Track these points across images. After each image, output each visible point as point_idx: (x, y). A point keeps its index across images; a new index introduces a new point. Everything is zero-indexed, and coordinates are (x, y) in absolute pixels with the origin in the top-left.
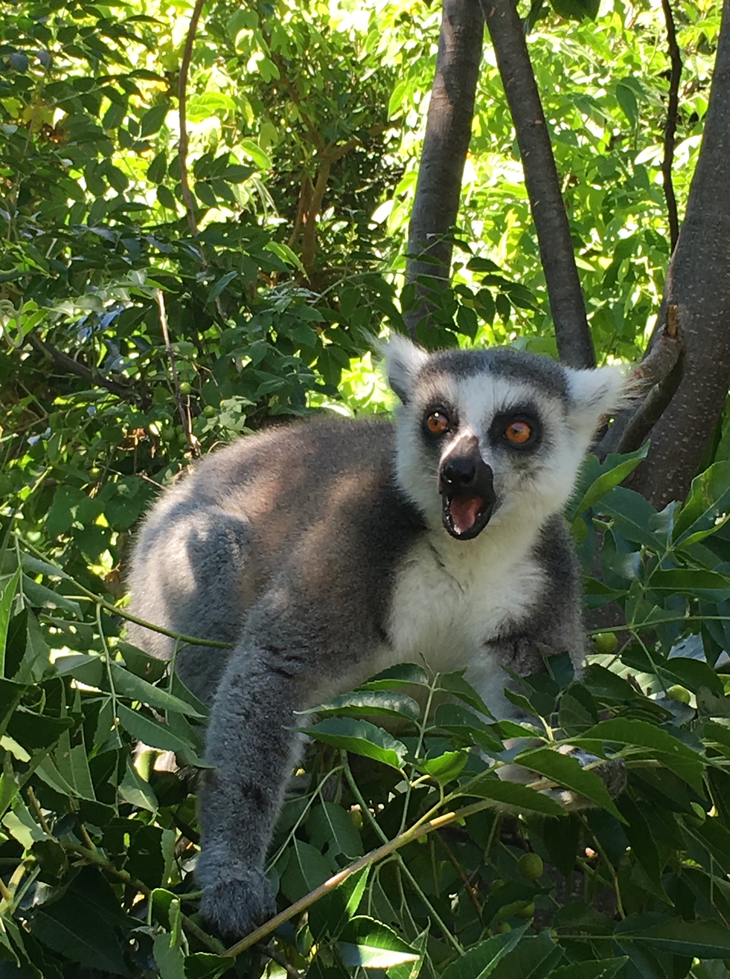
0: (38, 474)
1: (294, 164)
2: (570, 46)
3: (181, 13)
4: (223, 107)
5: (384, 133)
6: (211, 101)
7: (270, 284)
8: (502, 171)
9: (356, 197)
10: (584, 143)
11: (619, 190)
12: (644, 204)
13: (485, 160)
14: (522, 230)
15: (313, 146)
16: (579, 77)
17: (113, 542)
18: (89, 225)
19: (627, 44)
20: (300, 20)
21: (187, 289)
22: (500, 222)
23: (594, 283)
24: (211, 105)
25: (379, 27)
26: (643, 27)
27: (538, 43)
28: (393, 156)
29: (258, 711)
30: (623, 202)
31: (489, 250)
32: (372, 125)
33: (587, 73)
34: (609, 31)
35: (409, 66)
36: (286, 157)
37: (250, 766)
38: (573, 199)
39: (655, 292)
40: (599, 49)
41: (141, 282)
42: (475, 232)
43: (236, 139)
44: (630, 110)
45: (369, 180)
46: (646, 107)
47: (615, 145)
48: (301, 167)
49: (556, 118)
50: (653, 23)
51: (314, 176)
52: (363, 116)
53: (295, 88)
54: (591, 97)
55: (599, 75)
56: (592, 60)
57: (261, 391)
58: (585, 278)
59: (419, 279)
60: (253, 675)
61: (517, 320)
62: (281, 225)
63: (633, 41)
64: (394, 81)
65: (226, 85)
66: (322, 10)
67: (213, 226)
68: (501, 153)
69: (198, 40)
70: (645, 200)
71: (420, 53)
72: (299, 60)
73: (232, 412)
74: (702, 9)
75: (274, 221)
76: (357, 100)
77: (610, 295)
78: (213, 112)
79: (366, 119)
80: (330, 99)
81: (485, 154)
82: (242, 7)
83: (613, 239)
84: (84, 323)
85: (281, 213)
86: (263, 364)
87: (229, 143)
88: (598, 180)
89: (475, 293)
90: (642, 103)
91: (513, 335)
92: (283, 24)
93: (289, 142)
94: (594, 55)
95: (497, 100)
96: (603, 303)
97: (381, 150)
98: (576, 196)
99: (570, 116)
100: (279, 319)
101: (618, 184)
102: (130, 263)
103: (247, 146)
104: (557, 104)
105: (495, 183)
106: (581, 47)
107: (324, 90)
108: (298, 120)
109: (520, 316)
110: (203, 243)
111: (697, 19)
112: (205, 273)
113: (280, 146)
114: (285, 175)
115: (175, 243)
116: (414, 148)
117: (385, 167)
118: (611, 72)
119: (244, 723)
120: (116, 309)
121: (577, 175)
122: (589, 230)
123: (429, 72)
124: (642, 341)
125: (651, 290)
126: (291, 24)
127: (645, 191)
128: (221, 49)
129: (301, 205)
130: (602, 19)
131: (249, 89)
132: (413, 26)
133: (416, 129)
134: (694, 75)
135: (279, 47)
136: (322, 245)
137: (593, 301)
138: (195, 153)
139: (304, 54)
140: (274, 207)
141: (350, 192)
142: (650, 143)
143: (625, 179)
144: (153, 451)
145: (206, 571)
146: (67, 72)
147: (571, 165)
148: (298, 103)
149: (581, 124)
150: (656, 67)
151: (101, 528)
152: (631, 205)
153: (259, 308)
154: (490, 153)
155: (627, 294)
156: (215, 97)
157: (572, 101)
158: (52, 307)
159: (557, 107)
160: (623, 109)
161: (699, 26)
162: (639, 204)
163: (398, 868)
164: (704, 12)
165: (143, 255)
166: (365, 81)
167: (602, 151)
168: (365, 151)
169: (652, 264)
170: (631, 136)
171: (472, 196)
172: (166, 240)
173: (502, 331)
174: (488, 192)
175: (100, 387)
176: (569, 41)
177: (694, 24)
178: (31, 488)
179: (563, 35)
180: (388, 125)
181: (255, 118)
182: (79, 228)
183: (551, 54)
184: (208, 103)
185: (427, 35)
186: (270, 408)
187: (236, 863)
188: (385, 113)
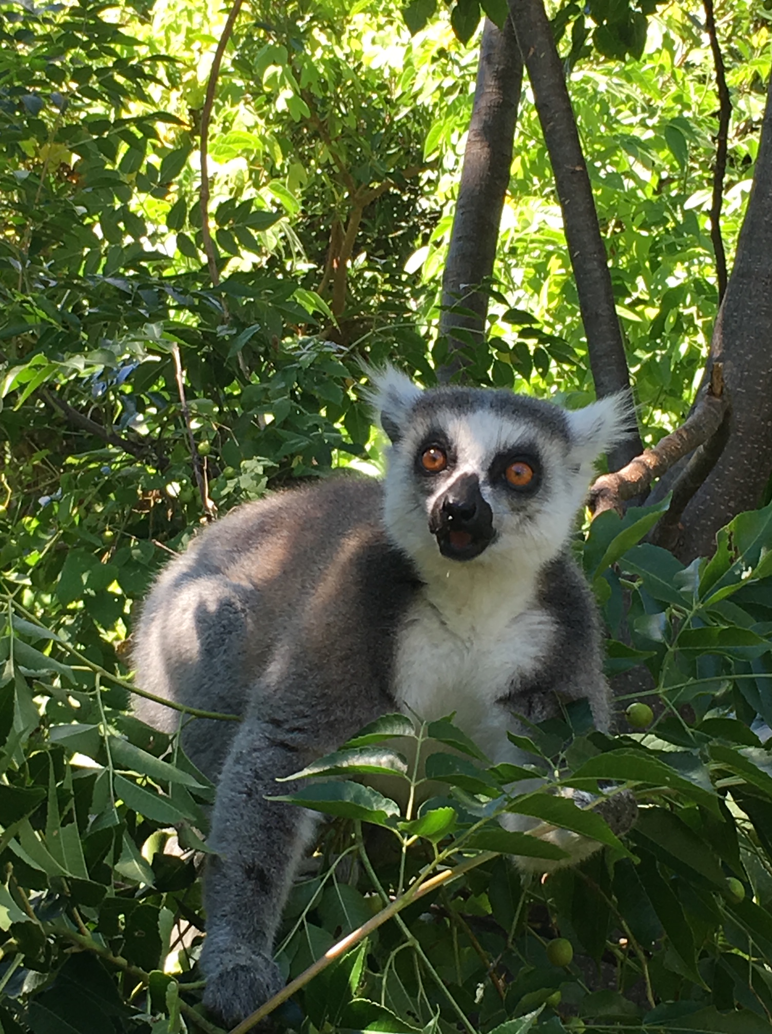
0: (49, 538)
1: (324, 206)
2: (616, 85)
3: (207, 47)
4: (250, 147)
5: (420, 174)
6: (236, 141)
7: (298, 334)
8: (543, 217)
9: (390, 241)
10: (630, 187)
11: (667, 236)
12: (694, 252)
13: (526, 204)
14: (564, 278)
15: (345, 188)
16: (626, 117)
17: (127, 610)
18: (105, 274)
19: (676, 83)
20: (331, 56)
21: (207, 342)
22: (541, 269)
23: (640, 334)
24: (236, 144)
25: (415, 64)
26: (693, 65)
27: (583, 81)
28: (428, 199)
29: (260, 788)
30: (671, 249)
31: (529, 299)
32: (407, 166)
33: (634, 113)
34: (657, 69)
35: (446, 105)
36: (316, 200)
37: (253, 846)
38: (618, 247)
39: (704, 345)
40: (647, 87)
41: (157, 336)
42: (515, 280)
43: (264, 180)
44: (680, 152)
45: (403, 224)
46: (696, 148)
47: (664, 188)
48: (331, 210)
49: (601, 160)
50: (705, 61)
51: (345, 220)
52: (398, 157)
53: (326, 127)
54: (638, 138)
55: (646, 115)
56: (640, 98)
57: (284, 451)
58: (630, 329)
59: (452, 331)
60: (255, 750)
61: (558, 373)
62: (310, 270)
63: (683, 79)
64: (430, 120)
65: (253, 124)
66: (355, 45)
67: (237, 275)
68: (543, 197)
69: (224, 77)
70: (695, 247)
71: (458, 90)
72: (330, 98)
73: (253, 474)
74: (756, 46)
75: (303, 266)
76: (392, 139)
77: (655, 347)
78: (239, 152)
79: (400, 161)
80: (362, 139)
81: (525, 198)
82: (271, 42)
83: (660, 288)
84: (99, 377)
85: (310, 258)
86: (286, 423)
87: (257, 185)
88: (644, 226)
89: (511, 347)
90: (692, 144)
91: (554, 388)
92: (313, 60)
93: (320, 184)
94: (641, 93)
95: (538, 141)
96: (650, 355)
97: (417, 192)
98: (621, 243)
99: (615, 158)
100: (305, 374)
101: (667, 230)
102: (147, 315)
103: (275, 188)
104: (602, 146)
105: (536, 229)
106: (628, 86)
107: (357, 129)
108: (328, 160)
109: (562, 369)
110: (223, 294)
111: (751, 57)
112: (225, 326)
113: (309, 188)
114: (315, 219)
115: (195, 295)
116: (452, 191)
117: (420, 210)
118: (659, 112)
119: (246, 802)
120: (132, 363)
121: (622, 220)
122: (635, 278)
123: (466, 112)
124: (689, 395)
125: (699, 342)
126: (322, 60)
127: (695, 238)
128: (248, 86)
129: (331, 249)
130: (650, 57)
131: (277, 129)
132: (450, 63)
133: (454, 170)
134: (747, 115)
135: (310, 84)
136: (353, 292)
137: (638, 353)
138: (219, 196)
139: (335, 92)
140: (303, 252)
141: (384, 237)
142: (700, 187)
143: (673, 225)
144: (170, 513)
145: (209, 643)
146: (87, 109)
147: (616, 210)
148: (329, 143)
149: (628, 166)
150: (707, 107)
151: (114, 595)
152: (679, 252)
153: (283, 362)
154: (531, 197)
155: (675, 345)
156: (241, 136)
157: (618, 142)
158: (63, 361)
159: (603, 149)
160: (672, 150)
161: (753, 64)
162: (688, 251)
163: (415, 956)
164: (757, 49)
165: (160, 307)
166: (399, 121)
167: (650, 195)
168: (399, 192)
169: (701, 314)
170: (680, 179)
171: (511, 242)
172: (185, 292)
173: (543, 385)
174: (528, 238)
175: (114, 446)
176: (616, 80)
177: (747, 61)
178: (40, 552)
179: (609, 73)
180: (424, 166)
181: (284, 159)
182: (93, 278)
183: (596, 92)
184: (234, 142)
185: (466, 72)
186: (293, 469)
187: (239, 948)
188: (420, 153)
